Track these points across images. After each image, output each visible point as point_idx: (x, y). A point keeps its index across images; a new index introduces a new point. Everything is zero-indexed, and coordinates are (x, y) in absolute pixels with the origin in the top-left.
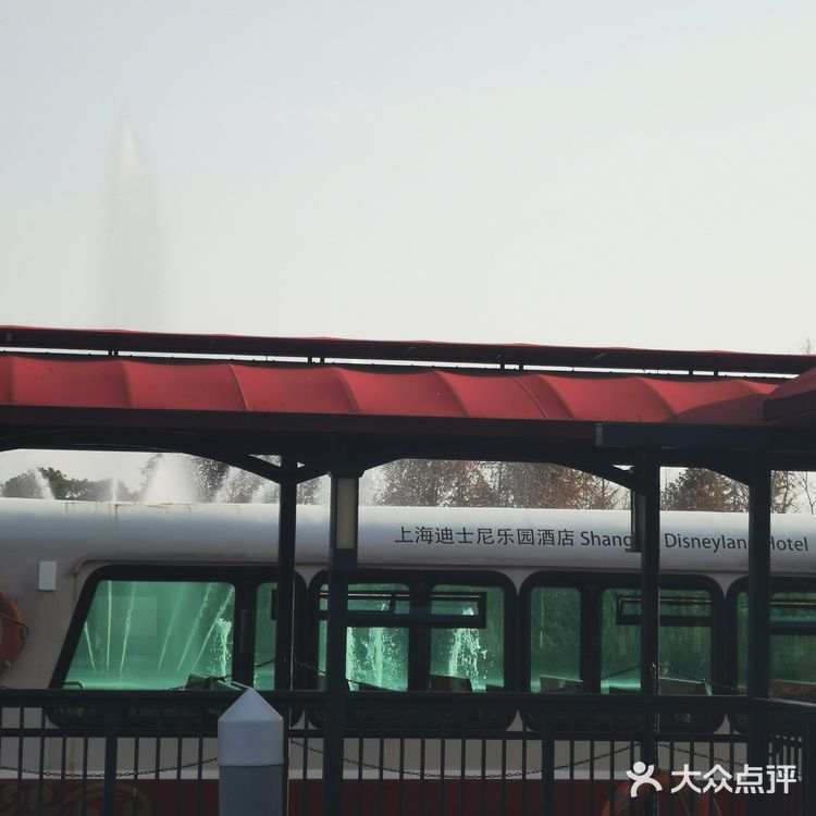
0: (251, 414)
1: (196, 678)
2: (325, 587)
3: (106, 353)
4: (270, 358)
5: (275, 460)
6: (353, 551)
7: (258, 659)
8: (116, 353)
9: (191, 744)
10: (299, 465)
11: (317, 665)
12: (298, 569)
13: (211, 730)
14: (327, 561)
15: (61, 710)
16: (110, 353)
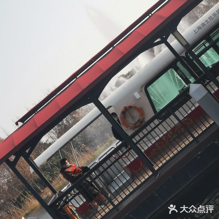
0: (146, 36)
1: (180, 90)
2: (189, 55)
3: (112, 48)
4: (142, 22)
5: (159, 40)
6: (188, 44)
7: (188, 77)
8: (114, 46)
9: (188, 103)
10: (164, 37)
11: (200, 69)
12: (181, 55)
13: (190, 97)
14: (184, 50)
15: (160, 116)
16: (113, 47)
